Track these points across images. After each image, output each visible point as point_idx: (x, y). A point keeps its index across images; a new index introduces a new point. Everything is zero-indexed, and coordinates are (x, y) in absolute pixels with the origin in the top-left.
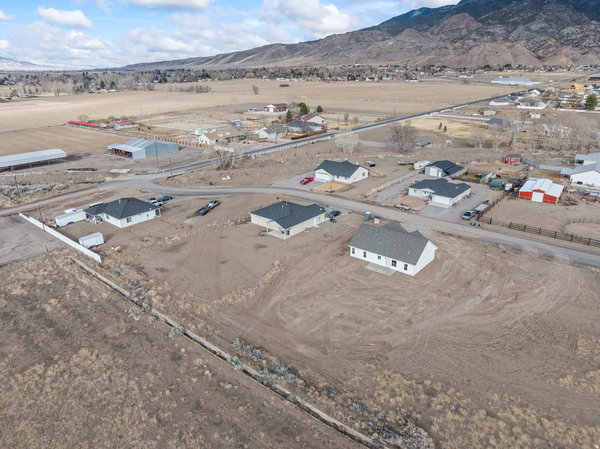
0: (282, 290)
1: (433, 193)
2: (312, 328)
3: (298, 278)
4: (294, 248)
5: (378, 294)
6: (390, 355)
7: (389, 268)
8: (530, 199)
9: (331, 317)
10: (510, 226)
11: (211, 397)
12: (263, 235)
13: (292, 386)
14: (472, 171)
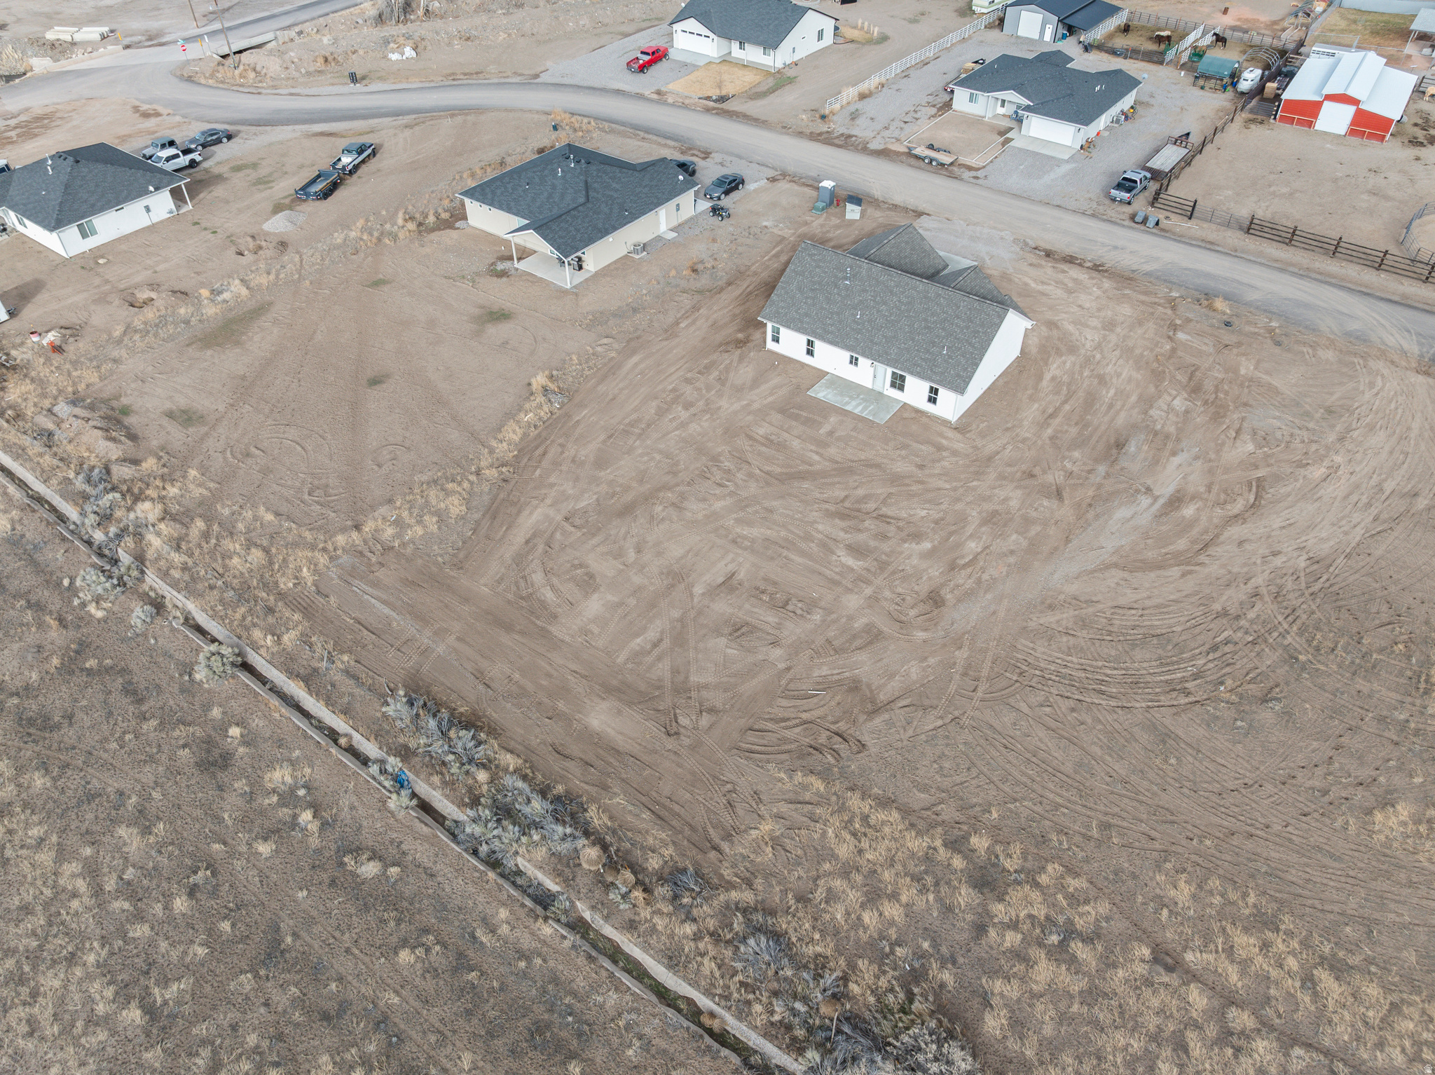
0: (552, 485)
1: (1027, 108)
2: (637, 635)
3: (602, 437)
4: (597, 321)
5: (843, 494)
6: (870, 731)
7: (880, 394)
8: (1310, 125)
9: (698, 590)
10: (1251, 227)
11: (314, 913)
12: (503, 274)
13: (565, 866)
14: (1143, 22)
